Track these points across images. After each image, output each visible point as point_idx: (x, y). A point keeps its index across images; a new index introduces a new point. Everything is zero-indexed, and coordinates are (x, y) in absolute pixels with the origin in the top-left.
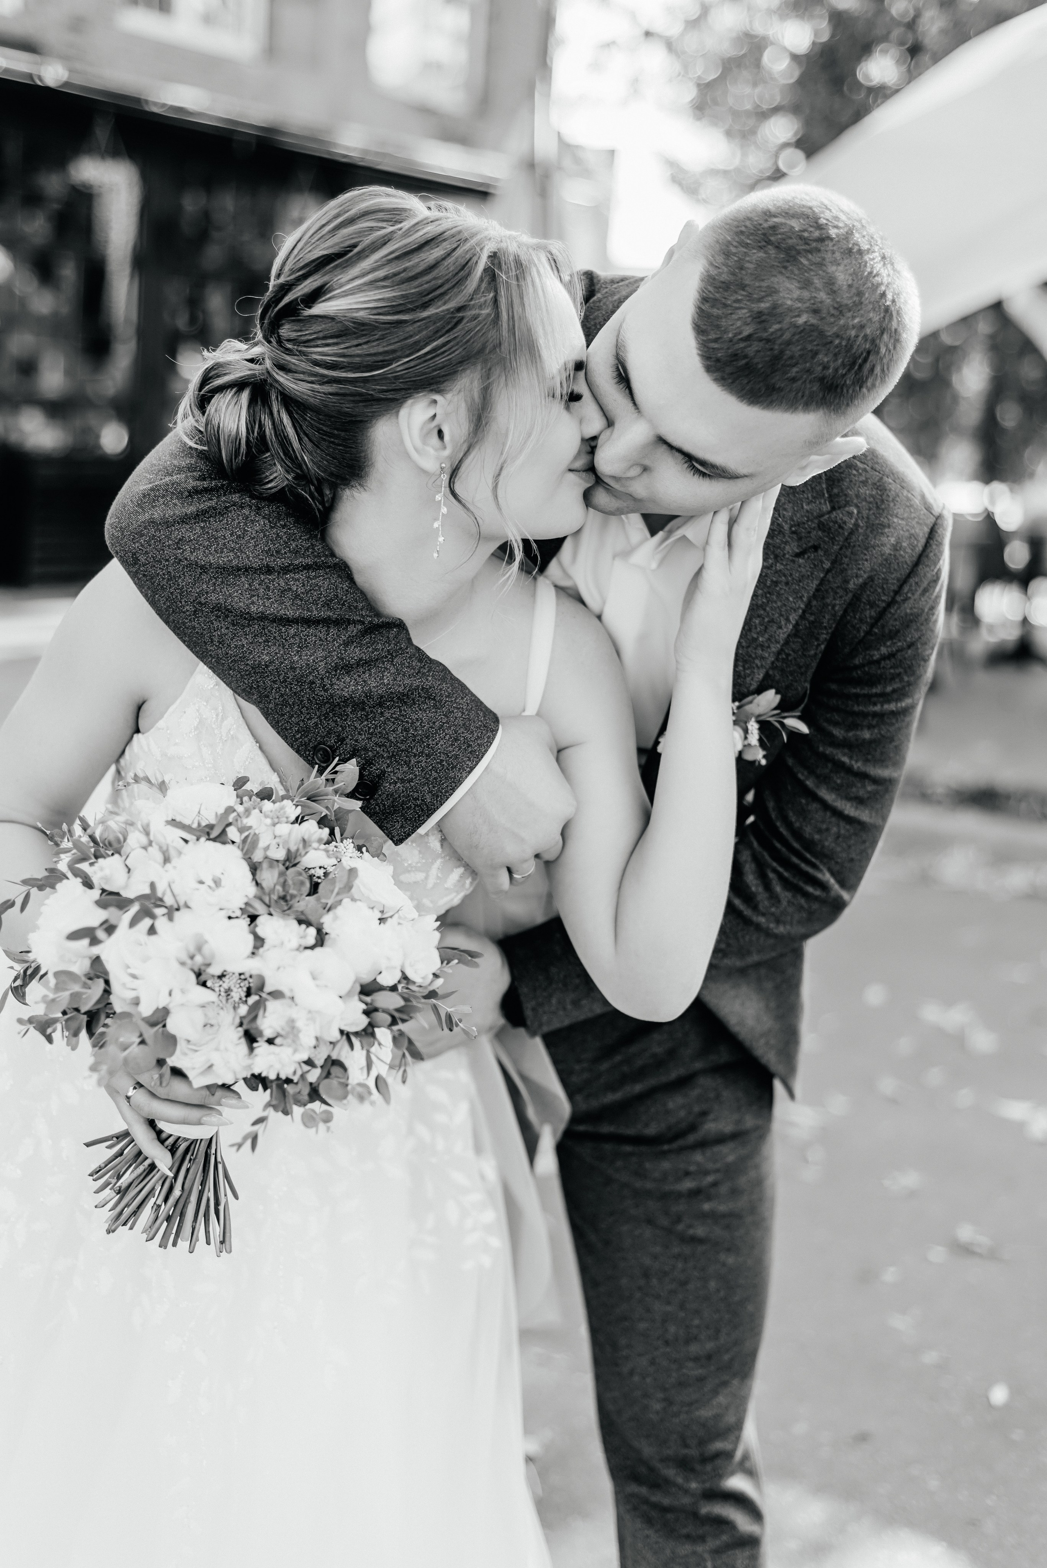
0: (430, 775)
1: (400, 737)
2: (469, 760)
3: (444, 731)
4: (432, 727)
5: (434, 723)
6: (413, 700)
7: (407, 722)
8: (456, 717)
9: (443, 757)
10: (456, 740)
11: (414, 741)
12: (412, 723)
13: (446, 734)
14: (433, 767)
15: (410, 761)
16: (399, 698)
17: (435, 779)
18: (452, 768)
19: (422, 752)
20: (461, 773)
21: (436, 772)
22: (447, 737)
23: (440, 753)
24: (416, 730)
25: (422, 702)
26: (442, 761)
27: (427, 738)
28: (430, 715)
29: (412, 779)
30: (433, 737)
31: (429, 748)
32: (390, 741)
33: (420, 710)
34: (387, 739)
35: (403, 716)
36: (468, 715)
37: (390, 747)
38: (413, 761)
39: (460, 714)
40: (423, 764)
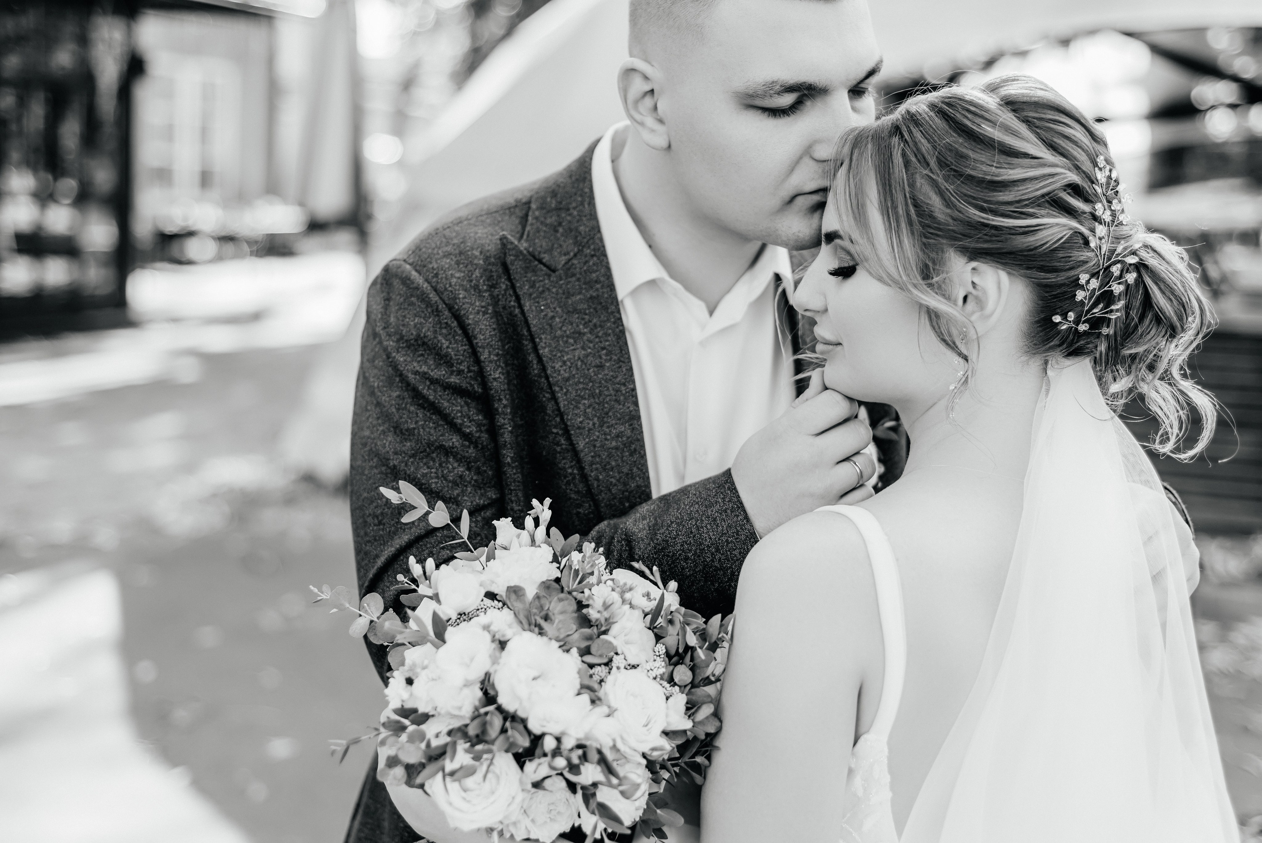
0: (735, 555)
1: (691, 567)
2: (738, 516)
3: (702, 527)
4: (694, 536)
5: (691, 532)
6: (663, 541)
7: (680, 555)
8: (697, 511)
9: (724, 539)
10: (715, 520)
11: (699, 556)
12: (683, 551)
13: (706, 527)
14: (729, 551)
15: (715, 566)
16: (656, 553)
17: (740, 553)
18: (737, 534)
19: (712, 554)
20: (746, 529)
21: (735, 550)
22: (709, 527)
23: (719, 539)
24: (690, 551)
25: (669, 534)
26: (727, 541)
27: (701, 545)
28: (683, 532)
29: (732, 571)
30: (702, 539)
31: (710, 547)
32: (690, 575)
33: (675, 538)
34: (688, 577)
35: (673, 556)
36: (702, 498)
37: (696, 577)
38: (716, 564)
39: (697, 506)
40: (723, 557)
